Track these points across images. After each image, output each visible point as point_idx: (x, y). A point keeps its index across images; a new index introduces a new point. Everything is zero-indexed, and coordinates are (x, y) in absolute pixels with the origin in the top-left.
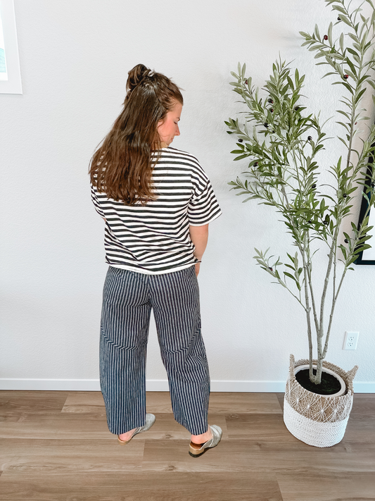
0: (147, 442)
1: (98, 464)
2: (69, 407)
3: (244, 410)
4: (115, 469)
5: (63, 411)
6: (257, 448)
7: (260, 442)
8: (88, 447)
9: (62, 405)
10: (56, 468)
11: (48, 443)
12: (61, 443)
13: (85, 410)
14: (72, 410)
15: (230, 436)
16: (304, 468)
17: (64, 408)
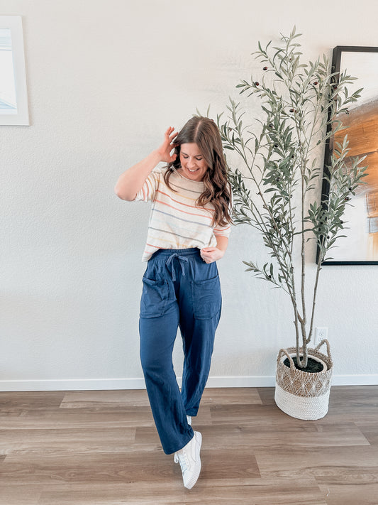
0: (138, 429)
1: (93, 447)
2: (67, 404)
3: (227, 402)
4: (108, 450)
5: (61, 407)
6: (238, 431)
7: (240, 427)
8: (84, 434)
9: (61, 402)
10: (55, 451)
11: (48, 432)
12: (59, 432)
13: (81, 406)
14: (69, 406)
15: (213, 422)
16: (279, 445)
17: (62, 404)
